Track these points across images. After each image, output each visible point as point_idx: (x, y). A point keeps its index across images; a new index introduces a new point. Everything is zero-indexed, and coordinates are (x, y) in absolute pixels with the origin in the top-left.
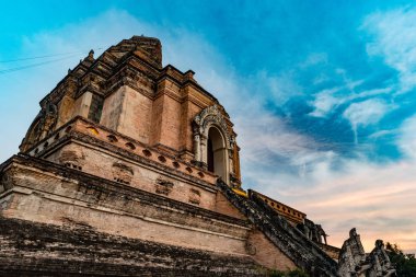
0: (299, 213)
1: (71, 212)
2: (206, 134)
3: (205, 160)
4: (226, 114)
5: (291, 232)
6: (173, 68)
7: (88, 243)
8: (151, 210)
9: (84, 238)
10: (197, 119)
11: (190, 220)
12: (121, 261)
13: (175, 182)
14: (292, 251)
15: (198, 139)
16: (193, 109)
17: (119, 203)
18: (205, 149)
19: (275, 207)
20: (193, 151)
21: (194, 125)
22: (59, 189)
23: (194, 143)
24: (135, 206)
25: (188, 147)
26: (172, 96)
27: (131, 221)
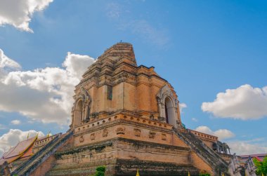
0: (214, 137)
1: (131, 154)
2: (164, 103)
3: (165, 116)
4: (172, 87)
5: (209, 151)
6: (144, 66)
7: (140, 164)
8: (154, 149)
9: (139, 163)
10: (159, 95)
11: (167, 151)
12: (150, 170)
13: (156, 132)
14: (209, 162)
15: (160, 105)
16: (156, 89)
17: (144, 148)
18: (164, 110)
19: (197, 135)
20: (158, 112)
21: (157, 98)
22: (128, 147)
23: (158, 107)
24: (149, 149)
25: (156, 110)
26: (145, 84)
27: (147, 154)
